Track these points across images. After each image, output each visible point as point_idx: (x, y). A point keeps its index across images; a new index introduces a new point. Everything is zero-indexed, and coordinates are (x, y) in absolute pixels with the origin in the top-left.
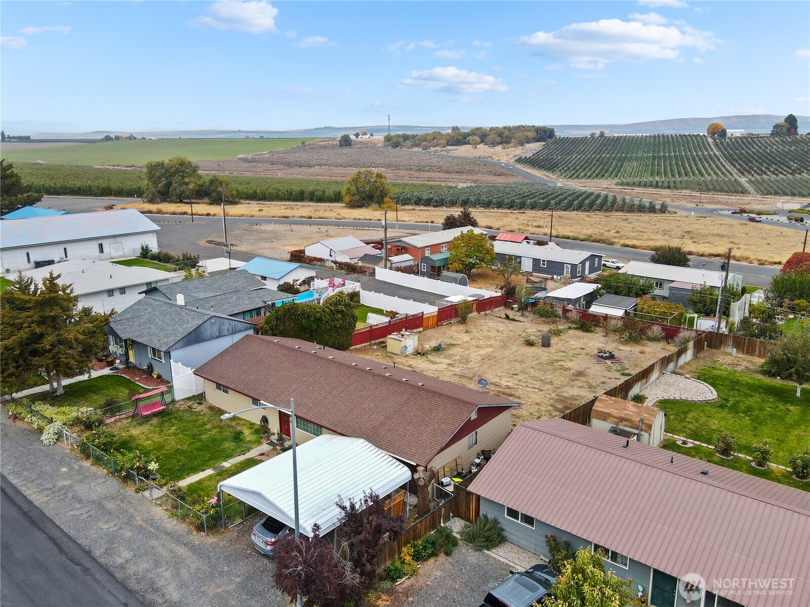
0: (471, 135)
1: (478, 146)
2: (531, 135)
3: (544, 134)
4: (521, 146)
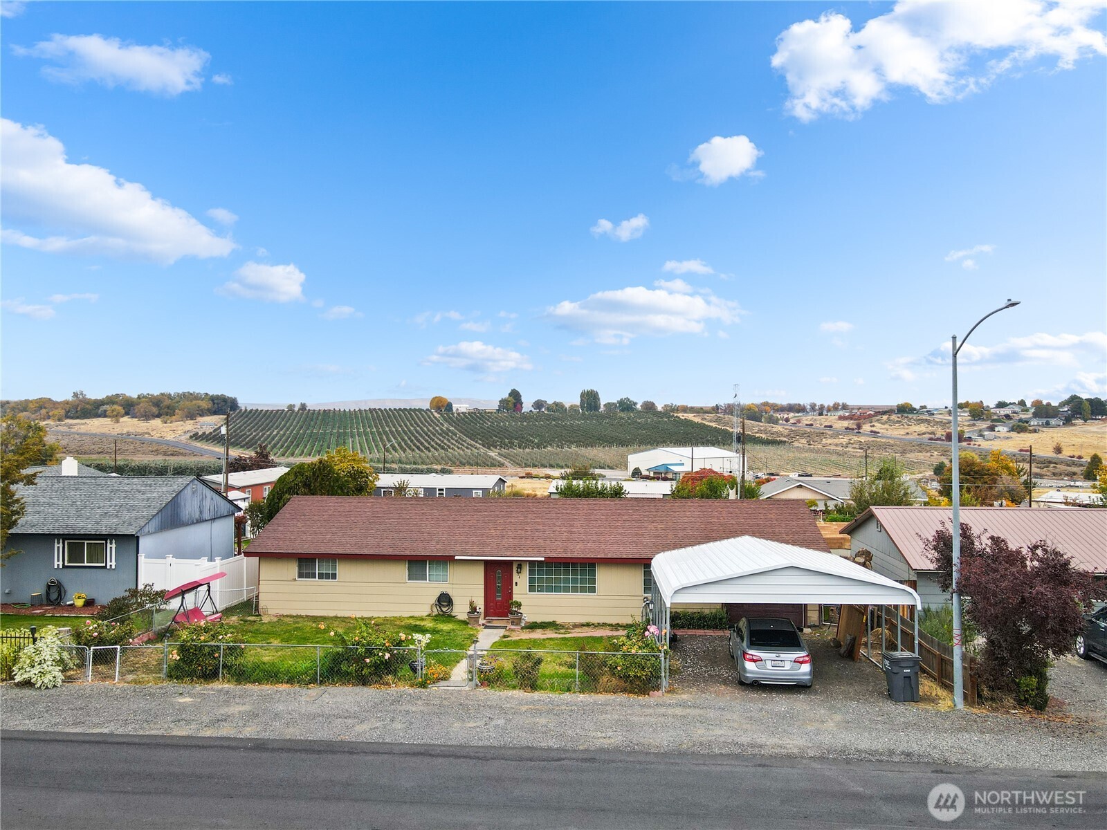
0: (107, 404)
1: (122, 420)
2: (205, 405)
3: (223, 405)
4: (192, 419)
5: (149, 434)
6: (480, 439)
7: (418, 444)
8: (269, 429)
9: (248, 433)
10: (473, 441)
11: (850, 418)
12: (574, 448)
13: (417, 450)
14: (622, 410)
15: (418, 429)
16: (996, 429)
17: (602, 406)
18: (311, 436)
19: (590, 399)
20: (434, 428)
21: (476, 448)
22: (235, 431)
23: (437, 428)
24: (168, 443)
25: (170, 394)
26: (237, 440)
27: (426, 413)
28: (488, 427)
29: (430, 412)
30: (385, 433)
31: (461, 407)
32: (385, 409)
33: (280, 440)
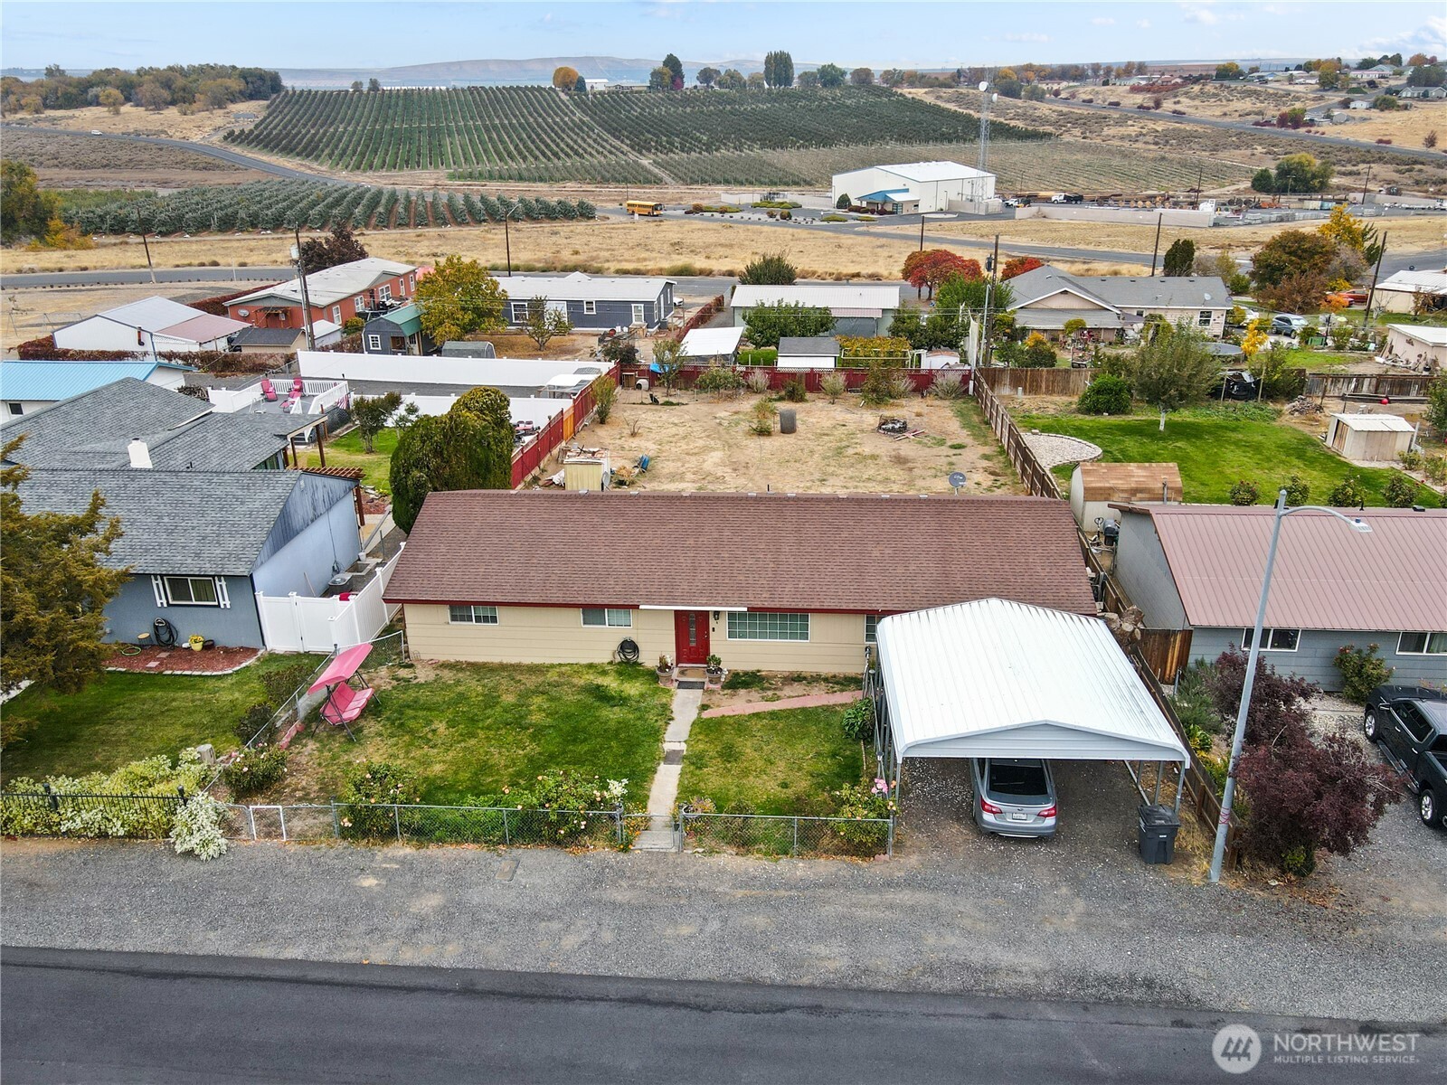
0: (97, 85)
1: (123, 110)
4: (220, 108)
5: (165, 132)
6: (627, 138)
7: (543, 147)
8: (332, 124)
9: (304, 131)
10: (618, 138)
11: (1147, 89)
12: (757, 152)
13: (541, 157)
14: (824, 85)
15: (540, 120)
16: (1352, 105)
17: (796, 76)
18: (392, 135)
19: (779, 65)
20: (562, 120)
21: (622, 152)
22: (285, 128)
23: (566, 119)
24: (195, 148)
25: (182, 68)
26: (290, 142)
27: (549, 94)
28: (637, 117)
29: (554, 90)
30: (495, 127)
31: (597, 83)
32: (491, 88)
33: (350, 141)
